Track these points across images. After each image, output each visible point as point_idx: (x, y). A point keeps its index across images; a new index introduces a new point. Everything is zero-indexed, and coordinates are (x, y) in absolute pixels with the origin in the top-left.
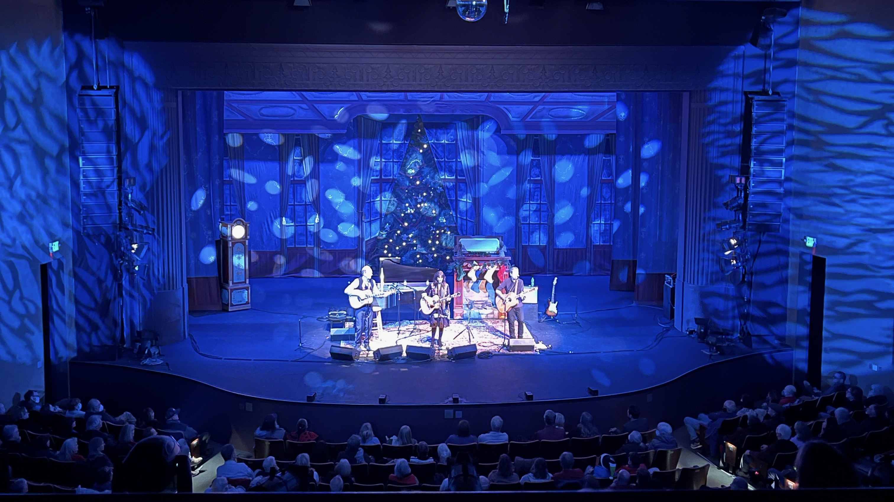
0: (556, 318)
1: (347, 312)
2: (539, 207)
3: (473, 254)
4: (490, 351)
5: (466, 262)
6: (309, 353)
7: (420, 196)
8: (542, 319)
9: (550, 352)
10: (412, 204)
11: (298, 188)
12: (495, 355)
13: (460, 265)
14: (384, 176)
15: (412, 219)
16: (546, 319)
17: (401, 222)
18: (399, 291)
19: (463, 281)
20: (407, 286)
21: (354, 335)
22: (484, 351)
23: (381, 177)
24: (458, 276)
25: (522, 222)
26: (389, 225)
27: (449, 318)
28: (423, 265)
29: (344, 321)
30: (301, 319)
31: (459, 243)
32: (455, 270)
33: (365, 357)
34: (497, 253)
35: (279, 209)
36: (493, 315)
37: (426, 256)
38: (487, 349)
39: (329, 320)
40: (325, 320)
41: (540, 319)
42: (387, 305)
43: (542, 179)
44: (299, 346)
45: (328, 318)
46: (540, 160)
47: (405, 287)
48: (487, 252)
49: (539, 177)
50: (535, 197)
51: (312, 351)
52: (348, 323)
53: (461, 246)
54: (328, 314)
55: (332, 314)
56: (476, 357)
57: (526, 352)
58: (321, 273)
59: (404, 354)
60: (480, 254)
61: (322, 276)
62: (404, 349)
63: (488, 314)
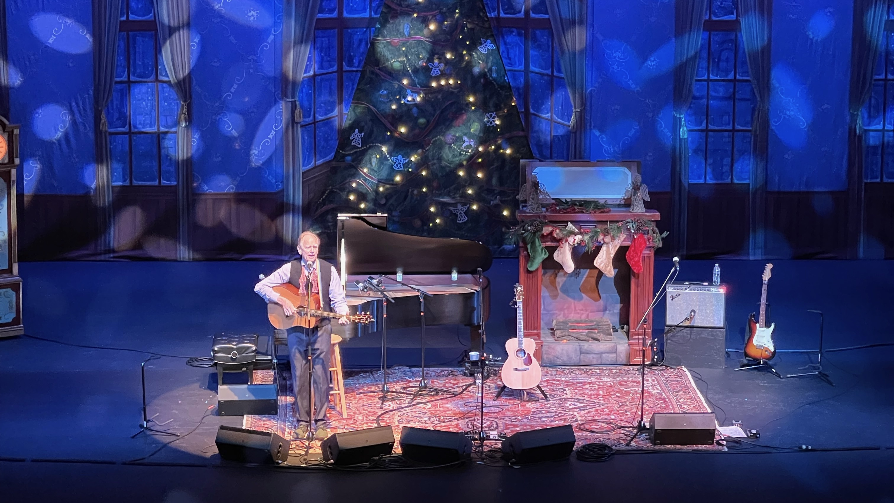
0: (770, 362)
1: (256, 345)
2: (731, 90)
3: (566, 206)
4: (607, 443)
5: (546, 224)
6: (165, 445)
7: (436, 61)
8: (735, 364)
9: (755, 446)
10: (417, 81)
11: (139, 39)
12: (620, 452)
13: (534, 233)
14: (349, 12)
15: (417, 119)
16: (745, 365)
17: (389, 126)
18: (385, 296)
19: (541, 272)
20: (403, 285)
21: (276, 401)
22: (591, 442)
23: (341, 13)
24: (529, 259)
25: (689, 127)
26: (360, 132)
28: (444, 232)
29: (252, 366)
30: (146, 361)
32: (521, 244)
33: (301, 455)
34: (627, 204)
35: (91, 92)
36: (614, 355)
37: (452, 208)
38: (600, 438)
39: (214, 365)
40: (206, 366)
41: (732, 364)
42: (356, 329)
43: (740, 19)
44: (141, 426)
45: (211, 360)
47: (399, 287)
48: (602, 202)
49: (733, 14)
50: (723, 65)
51: (175, 438)
52: (259, 372)
54: (213, 350)
55: (221, 350)
56: (573, 458)
57: (695, 447)
58: (195, 250)
59: (397, 450)
60: (584, 205)
61: (197, 256)
62: (397, 437)
63: (601, 353)
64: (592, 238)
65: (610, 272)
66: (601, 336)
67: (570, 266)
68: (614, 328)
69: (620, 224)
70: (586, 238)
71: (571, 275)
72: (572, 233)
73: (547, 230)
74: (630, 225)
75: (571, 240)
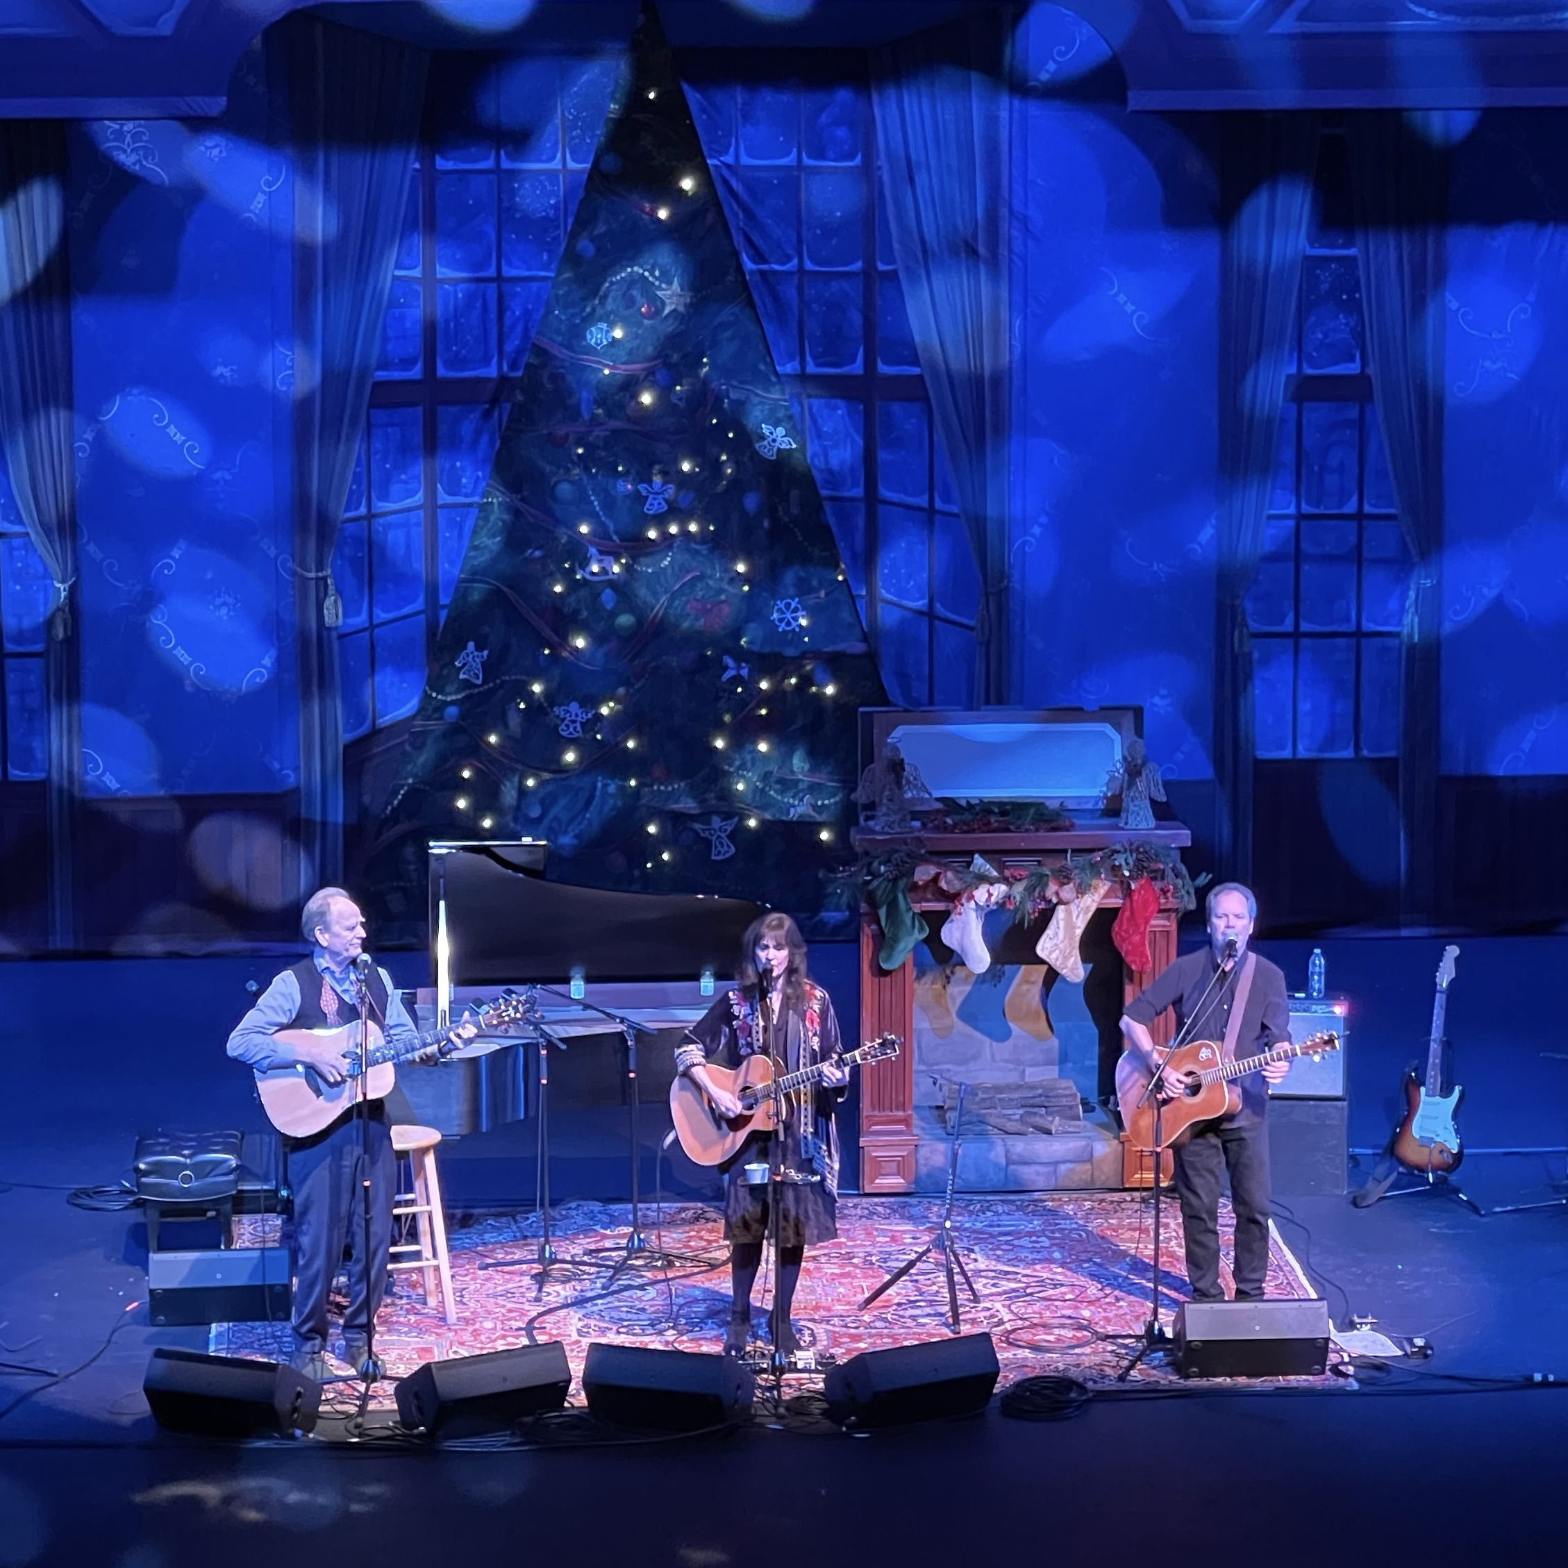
0: (1454, 1179)
1: (239, 1157)
2: (1353, 539)
3: (967, 816)
4: (1073, 1373)
5: (924, 860)
6: (23, 1399)
7: (657, 479)
8: (1370, 1185)
9: (1422, 1376)
10: (611, 527)
12: (1102, 1396)
13: (895, 881)
14: (449, 364)
15: (613, 614)
16: (1392, 1188)
17: (548, 632)
18: (544, 1034)
19: (911, 972)
20: (587, 1007)
21: (287, 1287)
22: (1037, 1372)
23: (430, 368)
24: (883, 942)
25: (1254, 626)
26: (479, 648)
27: (832, 1184)
28: (678, 880)
29: (228, 1207)
31: (887, 753)
32: (864, 907)
33: (348, 1416)
34: (1113, 809)
36: (1088, 1166)
37: (697, 826)
38: (1057, 1362)
39: (139, 1204)
40: (117, 1206)
41: (1362, 1185)
42: (475, 1112)
43: (1370, 371)
45: (130, 1193)
46: (1353, 259)
47: (576, 1012)
48: (1053, 805)
49: (1352, 360)
50: (1331, 480)
51: (46, 1380)
52: (246, 1219)
53: (897, 767)
54: (137, 1170)
55: (157, 1169)
56: (992, 1411)
57: (1281, 1381)
58: (88, 930)
59: (577, 1398)
60: (1011, 813)
62: (577, 1368)
63: (1056, 1163)
64: (1030, 890)
65: (1074, 969)
66: (1055, 1123)
67: (980, 957)
68: (1085, 1103)
69: (1097, 857)
70: (1019, 888)
71: (982, 979)
72: (983, 879)
73: (923, 874)
74: (1120, 860)
75: (981, 894)
